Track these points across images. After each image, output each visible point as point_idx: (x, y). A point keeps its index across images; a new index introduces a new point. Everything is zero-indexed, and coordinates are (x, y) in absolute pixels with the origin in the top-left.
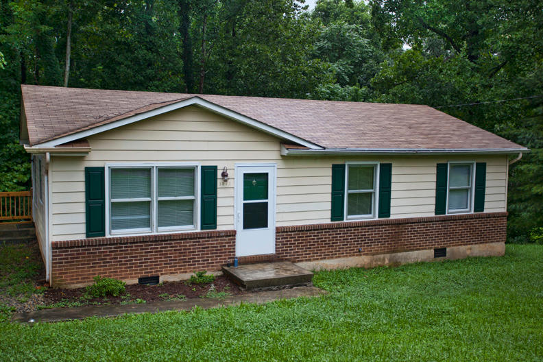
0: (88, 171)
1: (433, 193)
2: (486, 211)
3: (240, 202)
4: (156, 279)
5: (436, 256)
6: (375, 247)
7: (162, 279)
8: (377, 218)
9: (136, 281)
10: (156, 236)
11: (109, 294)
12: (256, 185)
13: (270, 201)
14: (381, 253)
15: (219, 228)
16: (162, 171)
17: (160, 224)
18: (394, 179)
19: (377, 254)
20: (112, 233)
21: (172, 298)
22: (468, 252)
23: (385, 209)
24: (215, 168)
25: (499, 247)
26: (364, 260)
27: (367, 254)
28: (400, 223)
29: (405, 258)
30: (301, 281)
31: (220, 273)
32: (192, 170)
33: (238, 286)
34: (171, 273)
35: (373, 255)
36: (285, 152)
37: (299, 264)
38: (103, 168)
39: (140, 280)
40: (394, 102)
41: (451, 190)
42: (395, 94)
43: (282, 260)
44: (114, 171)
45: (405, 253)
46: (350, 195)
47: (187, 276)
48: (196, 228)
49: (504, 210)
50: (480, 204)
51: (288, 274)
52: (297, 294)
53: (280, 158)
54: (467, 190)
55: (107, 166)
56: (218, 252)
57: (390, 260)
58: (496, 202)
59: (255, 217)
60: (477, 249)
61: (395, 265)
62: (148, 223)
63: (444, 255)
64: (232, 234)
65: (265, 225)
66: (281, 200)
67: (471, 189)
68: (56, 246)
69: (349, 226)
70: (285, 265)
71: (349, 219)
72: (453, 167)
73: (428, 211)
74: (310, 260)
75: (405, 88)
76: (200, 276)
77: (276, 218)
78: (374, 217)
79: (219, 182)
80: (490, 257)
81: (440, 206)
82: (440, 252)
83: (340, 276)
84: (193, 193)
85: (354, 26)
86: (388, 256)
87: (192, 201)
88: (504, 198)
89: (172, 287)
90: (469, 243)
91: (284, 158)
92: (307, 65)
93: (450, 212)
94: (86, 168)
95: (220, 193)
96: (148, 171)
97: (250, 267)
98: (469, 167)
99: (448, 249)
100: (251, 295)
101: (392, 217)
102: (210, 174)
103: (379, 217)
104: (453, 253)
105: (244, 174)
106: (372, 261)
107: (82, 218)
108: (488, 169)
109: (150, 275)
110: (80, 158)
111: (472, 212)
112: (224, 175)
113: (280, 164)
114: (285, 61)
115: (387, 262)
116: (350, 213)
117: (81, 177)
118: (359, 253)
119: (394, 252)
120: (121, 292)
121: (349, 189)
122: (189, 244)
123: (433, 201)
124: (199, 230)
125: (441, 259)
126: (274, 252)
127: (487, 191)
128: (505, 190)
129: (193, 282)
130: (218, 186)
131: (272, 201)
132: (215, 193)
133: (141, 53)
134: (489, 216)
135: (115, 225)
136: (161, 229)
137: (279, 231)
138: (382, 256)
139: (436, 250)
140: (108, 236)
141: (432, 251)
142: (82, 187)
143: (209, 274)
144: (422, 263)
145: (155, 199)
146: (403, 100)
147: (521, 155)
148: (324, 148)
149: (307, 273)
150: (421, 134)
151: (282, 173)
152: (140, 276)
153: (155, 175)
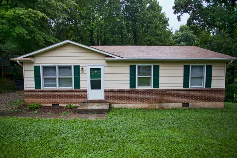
0: (35, 67)
1: (182, 78)
2: (212, 87)
3: (89, 79)
4: (58, 105)
5: (183, 106)
6: (151, 100)
7: (60, 105)
8: (152, 88)
9: (51, 105)
12: (96, 73)
14: (154, 103)
15: (81, 89)
16: (60, 68)
18: (160, 71)
19: (152, 103)
20: (43, 88)
22: (202, 106)
23: (156, 84)
24: (79, 66)
25: (220, 104)
26: (145, 105)
27: (147, 103)
28: (163, 91)
29: (167, 106)
32: (70, 67)
34: (63, 103)
35: (150, 103)
38: (39, 66)
39: (53, 105)
41: (192, 77)
43: (106, 102)
45: (166, 104)
46: (138, 78)
48: (72, 88)
49: (224, 87)
50: (209, 83)
53: (106, 62)
54: (202, 77)
55: (41, 65)
56: (80, 97)
57: (159, 106)
58: (219, 83)
59: (96, 85)
60: (207, 105)
61: (162, 108)
62: (56, 86)
63: (188, 106)
65: (100, 88)
66: (106, 79)
67: (204, 77)
69: (138, 91)
71: (138, 88)
72: (192, 67)
73: (180, 86)
74: (119, 103)
76: (70, 105)
77: (105, 85)
79: (81, 71)
81: (186, 84)
82: (186, 105)
84: (71, 75)
86: (158, 104)
87: (71, 78)
88: (224, 81)
90: (202, 101)
95: (81, 75)
96: (55, 67)
98: (202, 67)
99: (190, 104)
101: (160, 88)
102: (77, 68)
103: (153, 88)
104: (193, 105)
105: (91, 69)
106: (149, 106)
107: (34, 83)
108: (213, 68)
109: (56, 103)
110: (33, 63)
111: (204, 88)
112: (83, 69)
113: (106, 65)
115: (157, 107)
116: (138, 85)
117: (33, 69)
118: (143, 102)
119: (161, 103)
121: (138, 75)
122: (69, 93)
123: (182, 82)
126: (104, 99)
127: (213, 78)
128: (224, 78)
130: (80, 73)
131: (102, 79)
132: (79, 75)
134: (214, 90)
135: (45, 85)
136: (60, 87)
137: (105, 91)
138: (155, 104)
139: (183, 104)
141: (182, 104)
142: (33, 72)
143: (74, 105)
145: (57, 77)
147: (232, 61)
148: (123, 58)
151: (107, 68)
152: (52, 103)
153: (57, 69)
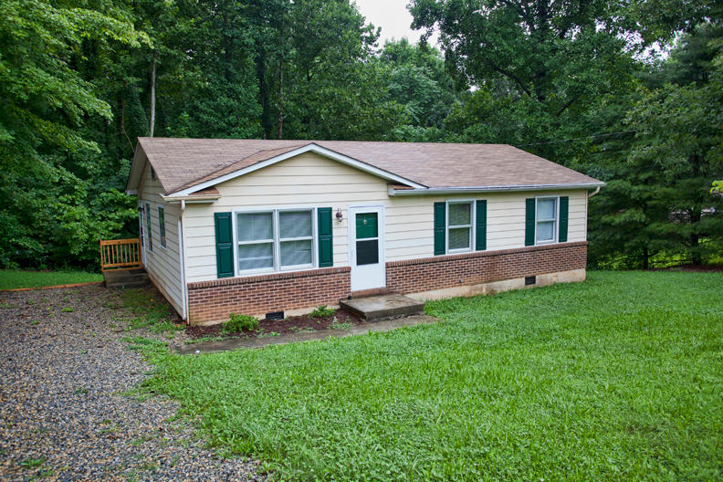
0: (217, 216)
1: (524, 226)
2: (568, 241)
3: (354, 240)
4: (281, 314)
5: (526, 284)
6: (474, 278)
7: (286, 314)
8: (474, 251)
9: (263, 317)
10: (280, 275)
11: (245, 329)
12: (367, 224)
13: (380, 238)
14: (478, 283)
15: (336, 266)
16: (283, 214)
17: (283, 263)
18: (488, 214)
19: (476, 284)
20: (240, 274)
21: (301, 331)
22: (554, 279)
23: (481, 243)
24: (330, 210)
25: (580, 273)
26: (464, 290)
27: (467, 285)
28: (494, 255)
29: (500, 287)
30: (414, 311)
31: (337, 307)
32: (308, 213)
33: (358, 317)
34: (294, 309)
35: (472, 285)
36: (393, 192)
37: (408, 296)
38: (230, 213)
39: (267, 315)
40: (469, 142)
41: (538, 223)
42: (469, 134)
43: (392, 293)
44: (241, 216)
45: (500, 283)
46: (450, 230)
47: (309, 311)
48: (314, 266)
49: (585, 240)
50: (563, 236)
51: (403, 305)
52: (414, 322)
53: (387, 198)
54: (552, 222)
55: (234, 211)
56: (337, 287)
57: (487, 289)
58: (578, 232)
59: (367, 253)
60: (563, 277)
61: (492, 294)
62: (272, 264)
63: (534, 282)
64: (347, 271)
65: (375, 260)
66: (390, 237)
67: (555, 221)
68: (191, 287)
69: (451, 259)
70: (396, 297)
71: (450, 253)
72: (539, 200)
73: (519, 243)
74: (417, 292)
75: (479, 128)
76: (322, 310)
77: (385, 255)
78: (471, 250)
79: (334, 222)
80: (574, 283)
81: (530, 238)
82: (530, 280)
83: (447, 306)
84: (310, 233)
85: (422, 69)
86: (485, 285)
87: (310, 242)
88: (584, 228)
89: (299, 321)
90: (555, 271)
91: (391, 198)
92: (383, 108)
93: (538, 243)
94: (215, 214)
95: (334, 231)
96: (270, 214)
97: (365, 300)
98: (553, 200)
99: (537, 277)
100: (372, 325)
101: (488, 250)
102: (325, 215)
103: (477, 249)
104: (541, 280)
105: (357, 214)
106: (471, 291)
107: (214, 261)
108: (570, 202)
109: (275, 311)
110: (208, 204)
111: (557, 243)
112: (338, 216)
113: (388, 203)
114: (362, 104)
115: (484, 291)
116: (450, 248)
117: (212, 222)
118: (460, 284)
119: (490, 281)
120: (255, 327)
121: (450, 225)
122: (308, 281)
123: (523, 233)
124: (317, 268)
125: (532, 286)
126: (385, 286)
127: (570, 222)
128: (585, 221)
129: (316, 316)
130: (334, 226)
131: (382, 238)
132: (331, 233)
133: (223, 100)
134: (572, 245)
135: (243, 265)
136: (283, 268)
137: (388, 266)
138: (480, 286)
139: (526, 279)
140: (236, 276)
141: (524, 279)
142: (212, 231)
143: (329, 308)
144: (516, 291)
145: (277, 240)
146: (478, 139)
147: (598, 189)
148: (428, 188)
149: (419, 303)
150: (510, 171)
151: (390, 212)
152: (267, 312)
153: (276, 217)
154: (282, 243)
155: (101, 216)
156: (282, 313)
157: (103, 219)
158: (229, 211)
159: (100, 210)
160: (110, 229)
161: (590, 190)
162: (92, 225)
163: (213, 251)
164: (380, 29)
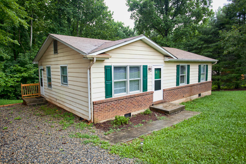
1: (198, 75)
2: (208, 81)
3: (154, 80)
6: (187, 94)
7: (132, 114)
9: (124, 116)
10: (130, 96)
12: (157, 73)
15: (148, 91)
16: (130, 68)
17: (130, 90)
18: (190, 70)
19: (187, 97)
20: (115, 96)
21: (148, 122)
22: (205, 94)
23: (188, 82)
24: (146, 66)
25: (210, 92)
26: (184, 99)
29: (193, 98)
30: (183, 109)
32: (138, 67)
33: (163, 113)
34: (135, 111)
35: (186, 97)
36: (168, 60)
38: (111, 66)
41: (201, 74)
43: (165, 102)
45: (193, 96)
46: (181, 76)
47: (142, 111)
49: (211, 80)
50: (206, 79)
51: (178, 107)
53: (164, 62)
55: (113, 65)
57: (190, 99)
58: (210, 77)
62: (125, 91)
64: (152, 93)
65: (160, 89)
66: (164, 79)
67: (205, 73)
69: (181, 88)
71: (180, 85)
73: (197, 81)
74: (172, 101)
76: (147, 111)
77: (164, 86)
78: (185, 84)
79: (148, 72)
81: (199, 80)
82: (200, 95)
84: (140, 77)
87: (139, 80)
89: (140, 117)
90: (205, 91)
91: (165, 62)
93: (201, 81)
94: (105, 66)
96: (125, 68)
98: (205, 66)
99: (201, 94)
101: (190, 84)
103: (187, 84)
105: (155, 69)
106: (186, 100)
107: (104, 89)
108: (208, 67)
109: (128, 113)
110: (103, 61)
111: (205, 81)
112: (149, 69)
113: (164, 65)
116: (181, 83)
117: (103, 70)
118: (183, 97)
119: (190, 96)
121: (181, 74)
122: (140, 98)
123: (198, 78)
124: (142, 92)
125: (200, 97)
126: (163, 99)
127: (208, 74)
128: (211, 74)
130: (148, 74)
131: (162, 79)
132: (147, 77)
135: (115, 92)
136: (131, 92)
137: (164, 90)
138: (188, 98)
140: (113, 97)
141: (198, 95)
142: (103, 75)
147: (216, 62)
148: (178, 58)
151: (165, 68)
152: (125, 114)
154: (130, 81)
155: (10, 76)
156: (130, 114)
157: (11, 77)
158: (111, 65)
159: (10, 74)
160: (15, 81)
161: (213, 63)
162: (7, 79)
163: (104, 85)
164: (113, 12)
